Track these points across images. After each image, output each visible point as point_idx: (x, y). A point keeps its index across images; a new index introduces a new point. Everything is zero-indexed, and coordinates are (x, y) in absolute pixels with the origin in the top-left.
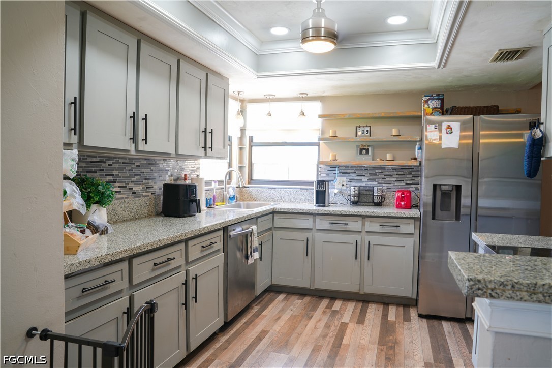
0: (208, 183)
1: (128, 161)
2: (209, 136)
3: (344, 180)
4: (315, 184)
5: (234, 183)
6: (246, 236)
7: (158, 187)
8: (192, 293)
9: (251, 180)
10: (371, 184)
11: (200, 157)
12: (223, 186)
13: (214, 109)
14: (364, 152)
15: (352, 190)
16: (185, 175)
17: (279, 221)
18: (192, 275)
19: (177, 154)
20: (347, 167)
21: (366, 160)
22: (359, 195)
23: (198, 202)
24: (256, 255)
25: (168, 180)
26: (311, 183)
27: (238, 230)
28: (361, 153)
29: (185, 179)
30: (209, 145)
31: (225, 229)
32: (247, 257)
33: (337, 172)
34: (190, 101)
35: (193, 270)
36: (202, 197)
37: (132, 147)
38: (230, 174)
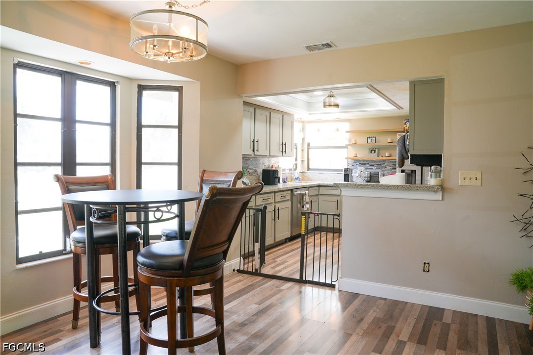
0: (284, 170)
1: (247, 159)
2: (284, 146)
3: (362, 168)
4: (343, 171)
5: (299, 170)
6: (303, 195)
7: (260, 171)
8: (277, 216)
9: (308, 169)
10: (377, 170)
11: (279, 156)
12: (292, 172)
13: (287, 131)
14: (373, 152)
15: (366, 174)
16: (272, 165)
17: (322, 191)
18: (277, 208)
19: (270, 155)
20: (364, 161)
21: (374, 157)
22: (371, 177)
23: (279, 178)
24: (308, 206)
25: (264, 168)
26: (341, 170)
27: (299, 192)
28: (371, 152)
29: (272, 167)
30: (284, 150)
31: (292, 190)
32: (303, 207)
33: (358, 164)
34: (275, 130)
35: (278, 205)
36: (281, 176)
37: (252, 153)
38: (296, 165)
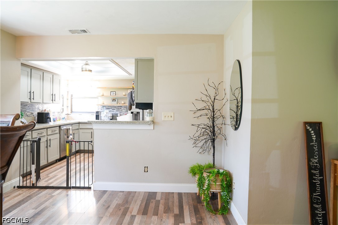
0: (54, 113)
1: (25, 105)
2: (54, 96)
3: (108, 111)
4: (95, 113)
5: (65, 112)
6: (68, 130)
7: (35, 114)
8: (49, 145)
9: (72, 112)
10: (117, 112)
11: (51, 103)
12: (60, 114)
13: (56, 86)
14: (114, 101)
15: (110, 115)
16: (45, 110)
17: (81, 126)
18: (49, 139)
19: (43, 102)
20: (108, 106)
21: (114, 104)
22: (113, 117)
23: (50, 118)
24: (71, 137)
25: (39, 111)
26: (94, 112)
27: (65, 128)
28: (113, 101)
29: (45, 111)
30: (54, 99)
31: (60, 126)
32: (68, 137)
33: (105, 108)
34: (47, 85)
35: (49, 137)
36: (51, 116)
37: (29, 101)
38: (63, 109)
